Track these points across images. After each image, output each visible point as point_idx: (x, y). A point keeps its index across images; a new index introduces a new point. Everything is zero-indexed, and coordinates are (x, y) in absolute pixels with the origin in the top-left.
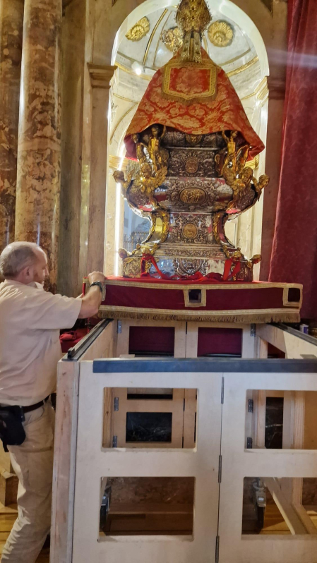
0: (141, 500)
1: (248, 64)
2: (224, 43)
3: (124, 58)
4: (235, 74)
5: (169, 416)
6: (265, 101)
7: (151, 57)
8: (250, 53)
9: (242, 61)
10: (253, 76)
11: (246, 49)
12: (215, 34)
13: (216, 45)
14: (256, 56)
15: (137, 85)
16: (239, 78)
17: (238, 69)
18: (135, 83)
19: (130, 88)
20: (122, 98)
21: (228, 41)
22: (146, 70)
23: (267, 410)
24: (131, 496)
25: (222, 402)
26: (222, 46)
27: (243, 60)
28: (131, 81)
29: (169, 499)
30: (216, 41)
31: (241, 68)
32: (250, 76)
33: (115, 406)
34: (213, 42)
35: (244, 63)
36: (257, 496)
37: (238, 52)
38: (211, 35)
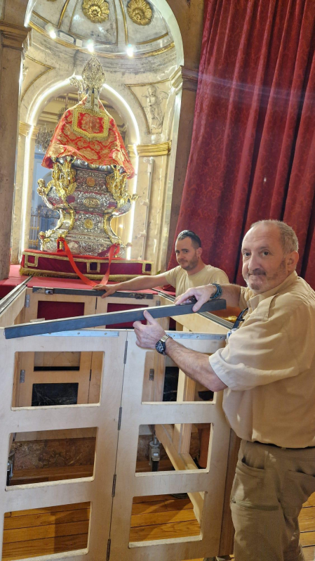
0: (45, 465)
1: (165, 47)
2: (143, 21)
3: (37, 17)
4: (153, 56)
5: (75, 386)
6: (179, 90)
7: (66, 21)
8: (167, 37)
9: (159, 44)
10: (170, 61)
11: (164, 32)
12: (134, 10)
13: (135, 22)
14: (173, 42)
15: (50, 49)
16: (155, 61)
17: (156, 51)
18: (49, 46)
19: (43, 51)
20: (34, 60)
21: (147, 20)
22: (61, 34)
23: (165, 378)
24: (35, 462)
25: (125, 363)
26: (140, 24)
27: (161, 43)
28: (44, 43)
29: (72, 462)
30: (135, 18)
31: (159, 50)
32: (166, 60)
33: (21, 378)
34: (131, 18)
35: (161, 46)
36: (152, 452)
37: (156, 34)
38: (131, 10)
